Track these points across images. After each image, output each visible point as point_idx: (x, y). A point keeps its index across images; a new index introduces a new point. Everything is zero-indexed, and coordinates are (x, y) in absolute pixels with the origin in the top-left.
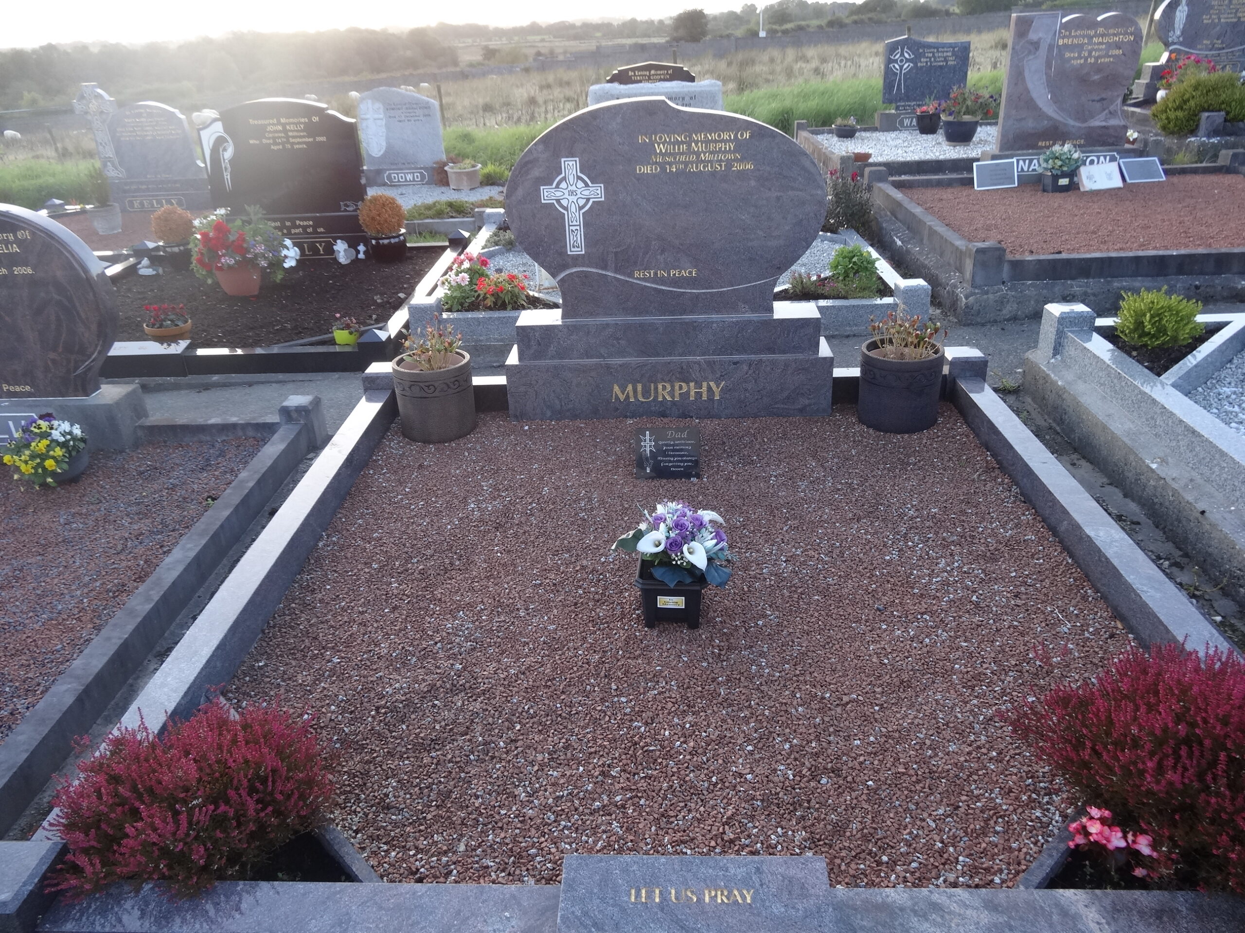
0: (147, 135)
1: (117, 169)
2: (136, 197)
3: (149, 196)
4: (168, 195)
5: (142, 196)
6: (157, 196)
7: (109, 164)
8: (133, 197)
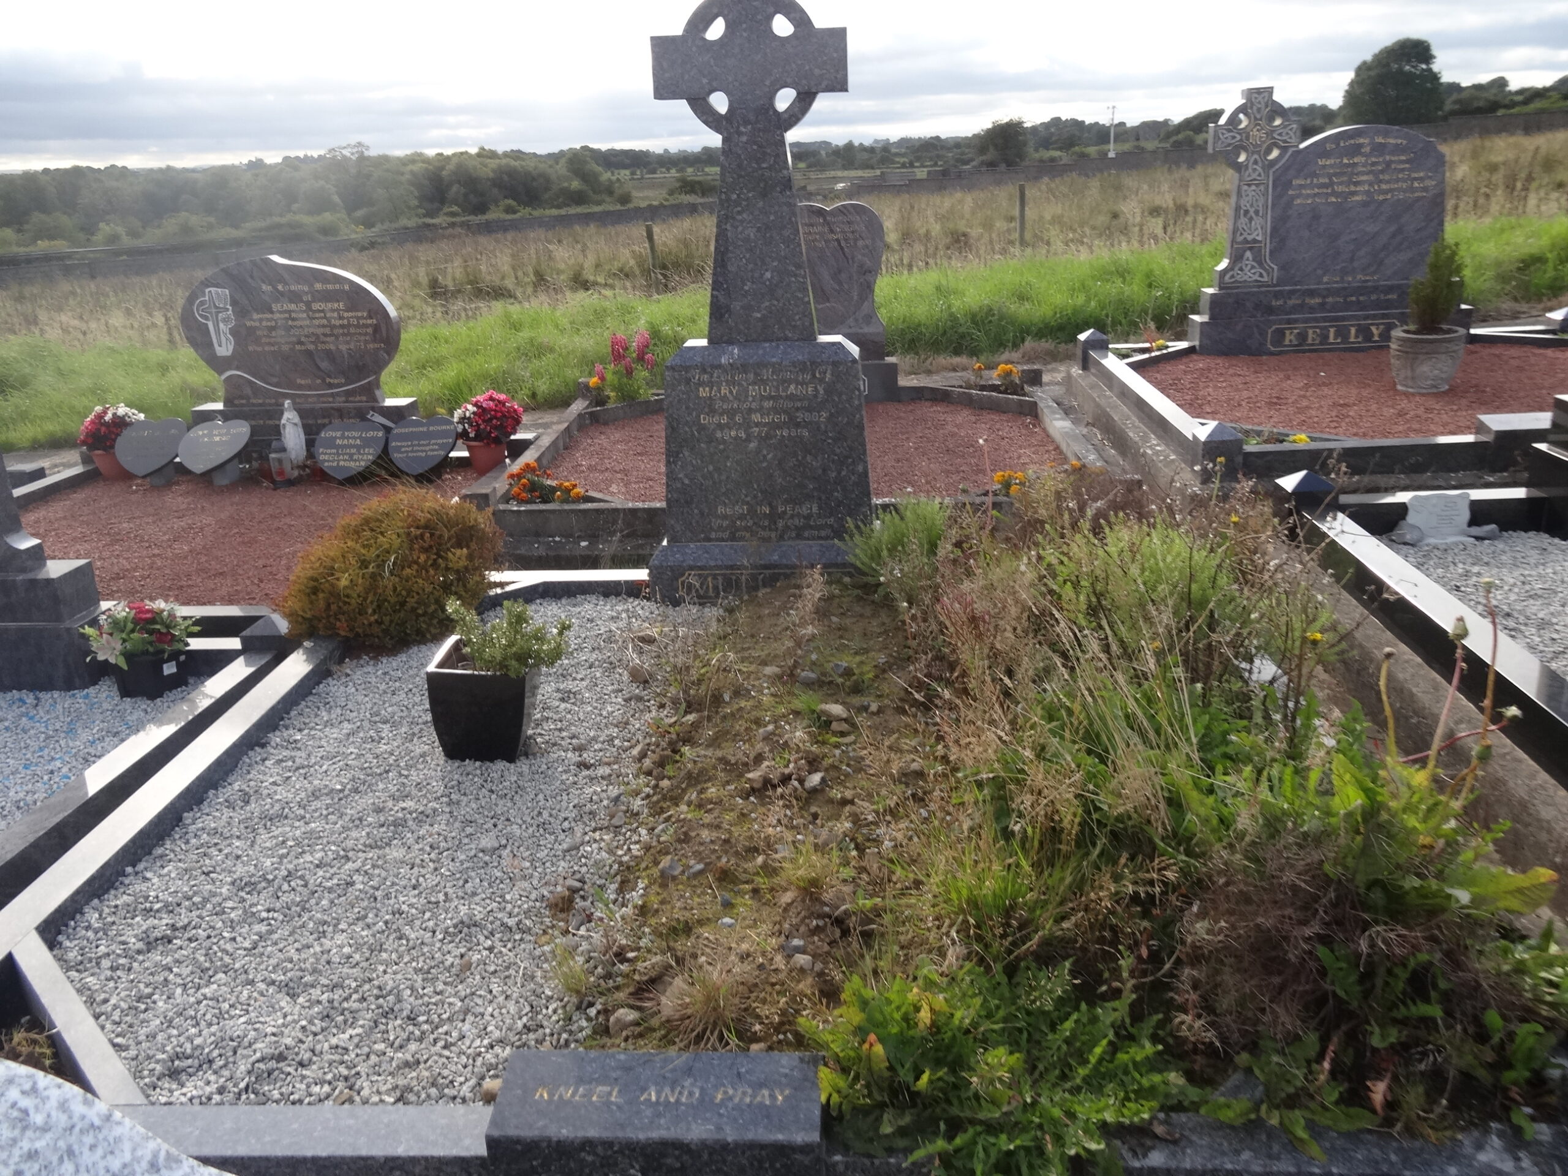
0: (1353, 193)
1: (1260, 264)
2: (1296, 321)
3: (1325, 319)
4: (1367, 317)
5: (1306, 321)
6: (1343, 318)
7: (1248, 254)
8: (1289, 322)
